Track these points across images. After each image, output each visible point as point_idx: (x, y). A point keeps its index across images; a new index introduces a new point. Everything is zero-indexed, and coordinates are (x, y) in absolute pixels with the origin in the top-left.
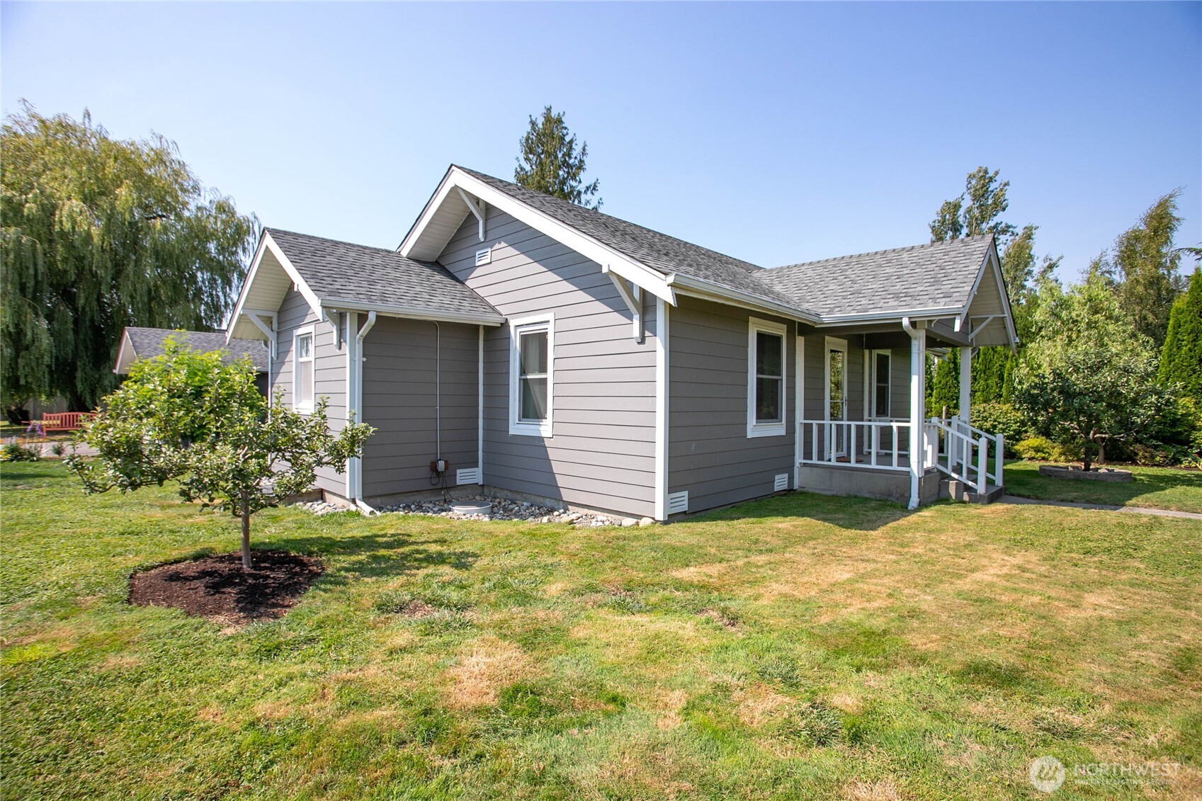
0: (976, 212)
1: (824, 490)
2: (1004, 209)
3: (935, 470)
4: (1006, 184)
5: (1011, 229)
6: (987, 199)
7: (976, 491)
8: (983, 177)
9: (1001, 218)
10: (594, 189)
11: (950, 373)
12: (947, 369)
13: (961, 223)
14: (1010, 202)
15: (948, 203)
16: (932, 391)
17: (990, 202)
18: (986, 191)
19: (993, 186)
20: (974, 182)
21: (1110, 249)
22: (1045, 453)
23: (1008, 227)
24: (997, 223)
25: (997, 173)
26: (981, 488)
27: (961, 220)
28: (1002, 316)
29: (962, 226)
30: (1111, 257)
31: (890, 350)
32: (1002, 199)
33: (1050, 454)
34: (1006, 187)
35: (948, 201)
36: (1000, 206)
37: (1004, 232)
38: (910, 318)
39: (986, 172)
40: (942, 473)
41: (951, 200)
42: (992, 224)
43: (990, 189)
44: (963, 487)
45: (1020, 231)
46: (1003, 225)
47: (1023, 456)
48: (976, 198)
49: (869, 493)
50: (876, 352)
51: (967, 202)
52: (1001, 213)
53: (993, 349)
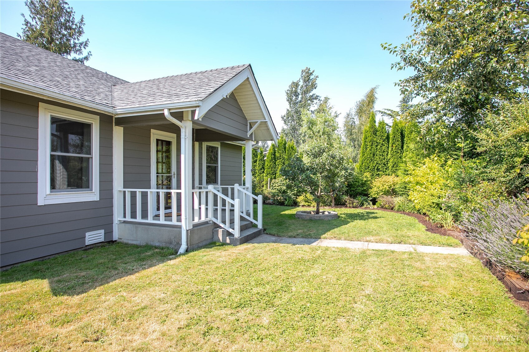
0: (305, 89)
1: (133, 240)
2: (315, 88)
3: (211, 222)
4: (317, 77)
5: (319, 98)
6: (309, 83)
7: (233, 235)
8: (307, 73)
9: (314, 92)
10: (86, 45)
11: (272, 160)
12: (270, 158)
13: (299, 92)
14: (318, 85)
15: (294, 83)
16: (264, 170)
17: (310, 84)
18: (309, 79)
19: (312, 77)
20: (304, 74)
21: (353, 108)
22: (309, 203)
23: (317, 96)
24: (313, 94)
25: (313, 71)
26: (236, 233)
27: (299, 91)
28: (265, 121)
29: (299, 94)
30: (353, 112)
31: (219, 143)
32: (315, 83)
33: (311, 203)
34: (317, 78)
35: (294, 81)
36: (314, 86)
37: (316, 98)
38: (170, 109)
39: (309, 70)
40: (215, 223)
41: (295, 81)
42: (311, 94)
43: (311, 78)
44: (226, 233)
45: (322, 99)
46: (315, 95)
47: (300, 205)
48: (305, 81)
49: (159, 242)
50: (205, 144)
51: (301, 83)
52: (314, 90)
53: (292, 148)
